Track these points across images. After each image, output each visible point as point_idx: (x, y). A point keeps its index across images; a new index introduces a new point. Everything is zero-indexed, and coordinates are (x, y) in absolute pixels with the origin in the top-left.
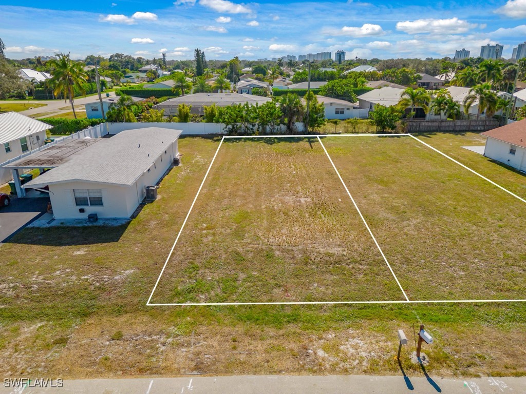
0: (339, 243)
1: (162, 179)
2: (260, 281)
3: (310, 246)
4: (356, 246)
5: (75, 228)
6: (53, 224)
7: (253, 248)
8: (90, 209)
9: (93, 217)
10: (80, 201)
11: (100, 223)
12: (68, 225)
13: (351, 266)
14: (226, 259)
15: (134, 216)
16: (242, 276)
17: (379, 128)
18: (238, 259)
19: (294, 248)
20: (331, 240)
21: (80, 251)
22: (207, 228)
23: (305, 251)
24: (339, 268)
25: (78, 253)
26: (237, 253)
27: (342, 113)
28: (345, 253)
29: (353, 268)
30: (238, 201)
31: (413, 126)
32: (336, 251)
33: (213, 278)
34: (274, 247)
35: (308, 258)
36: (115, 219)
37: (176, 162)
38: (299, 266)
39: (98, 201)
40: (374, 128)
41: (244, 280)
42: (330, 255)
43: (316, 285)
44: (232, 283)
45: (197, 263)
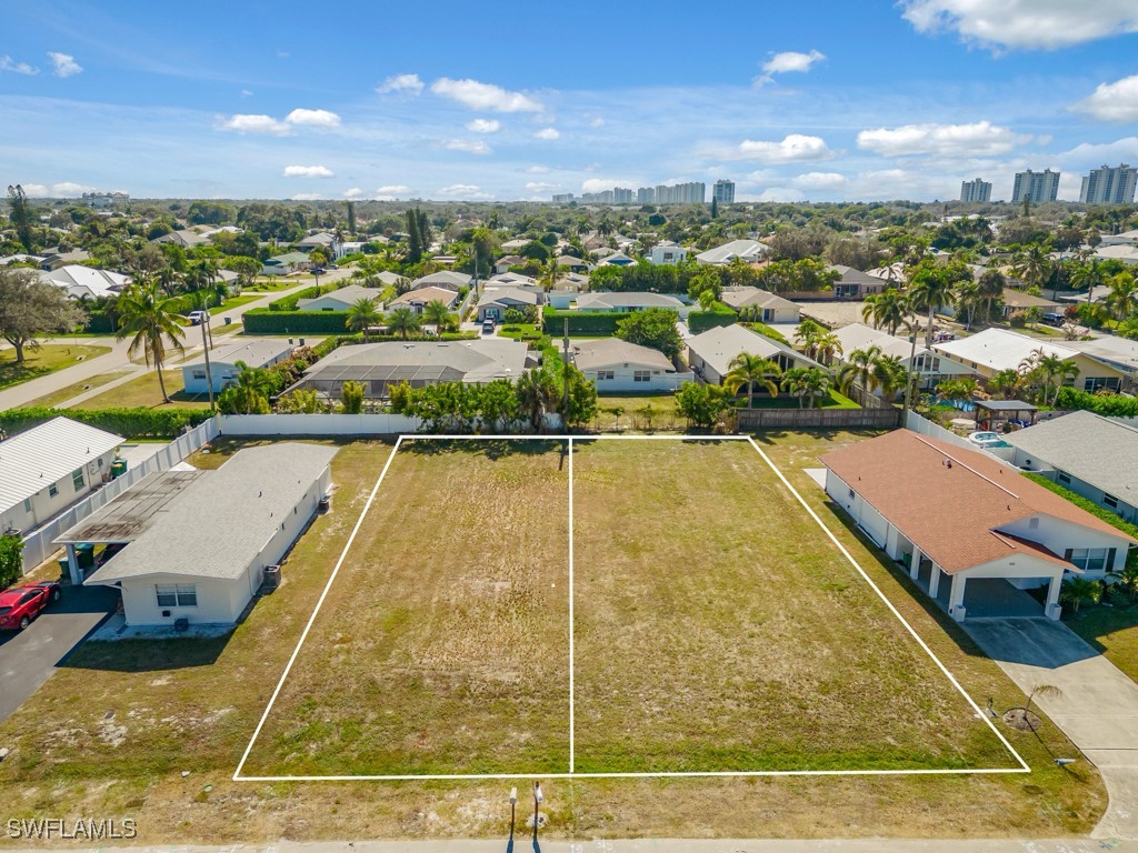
0: (516, 664)
1: (294, 544)
2: (393, 723)
3: (476, 670)
4: (538, 667)
5: (156, 642)
6: (126, 635)
7: (396, 673)
8: (179, 612)
9: (182, 624)
10: (164, 600)
11: (191, 633)
12: (146, 636)
13: (518, 701)
14: (356, 691)
15: (241, 620)
16: (372, 716)
17: (691, 421)
18: (372, 690)
19: (452, 674)
20: (508, 659)
21: (161, 680)
22: (342, 641)
23: (465, 678)
24: (503, 703)
25: (158, 683)
26: (373, 683)
27: (647, 379)
28: (518, 680)
29: (521, 702)
30: (401, 589)
31: (749, 418)
32: (507, 677)
33: (332, 720)
34: (425, 673)
35: (468, 688)
36: (213, 626)
37: (322, 507)
38: (450, 700)
39: (189, 600)
40: (684, 422)
41: (373, 723)
42: (497, 684)
43: (463, 728)
44: (356, 727)
45: (316, 698)
